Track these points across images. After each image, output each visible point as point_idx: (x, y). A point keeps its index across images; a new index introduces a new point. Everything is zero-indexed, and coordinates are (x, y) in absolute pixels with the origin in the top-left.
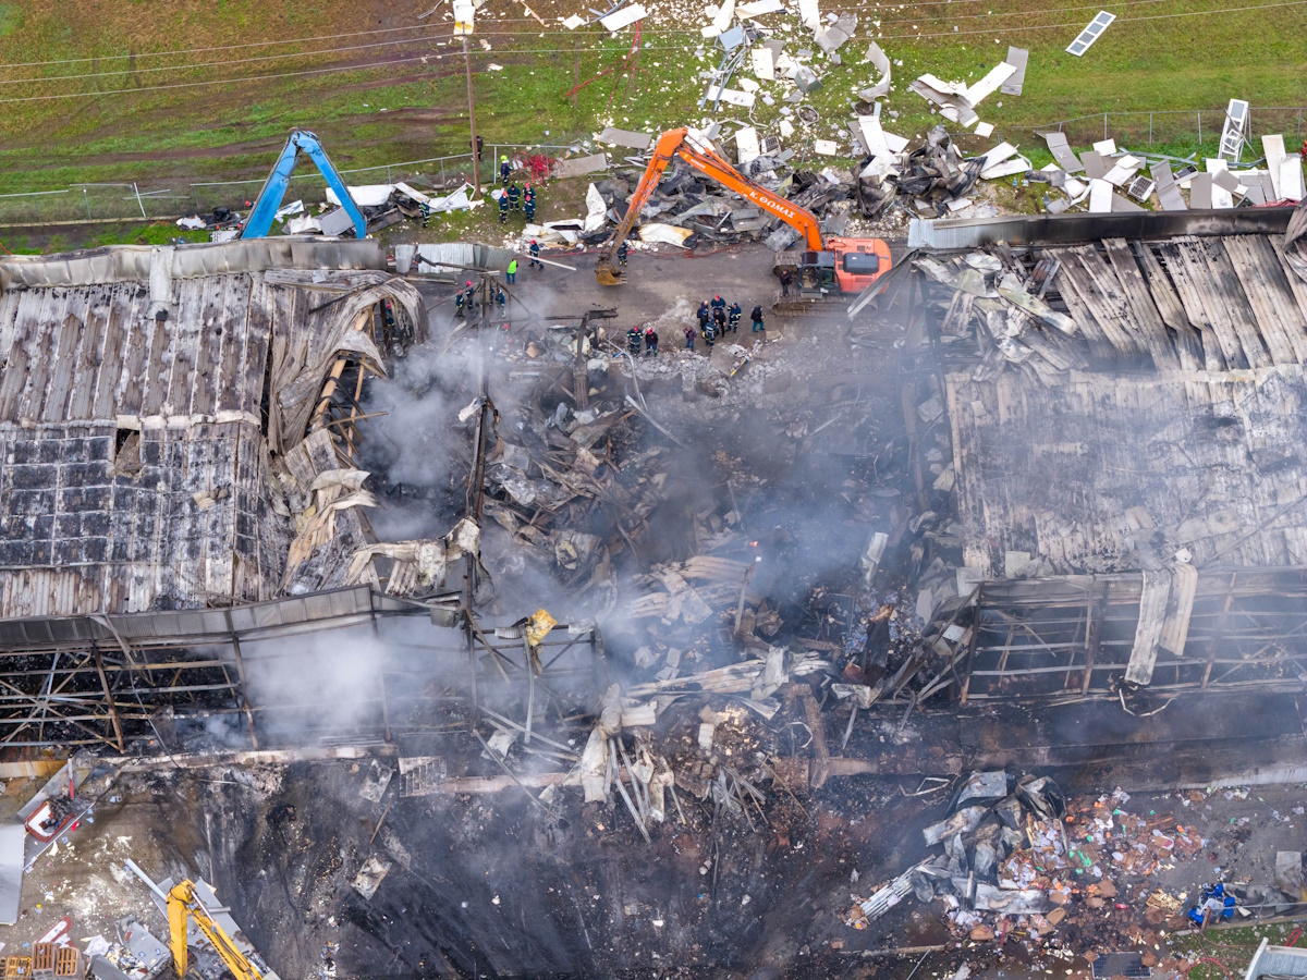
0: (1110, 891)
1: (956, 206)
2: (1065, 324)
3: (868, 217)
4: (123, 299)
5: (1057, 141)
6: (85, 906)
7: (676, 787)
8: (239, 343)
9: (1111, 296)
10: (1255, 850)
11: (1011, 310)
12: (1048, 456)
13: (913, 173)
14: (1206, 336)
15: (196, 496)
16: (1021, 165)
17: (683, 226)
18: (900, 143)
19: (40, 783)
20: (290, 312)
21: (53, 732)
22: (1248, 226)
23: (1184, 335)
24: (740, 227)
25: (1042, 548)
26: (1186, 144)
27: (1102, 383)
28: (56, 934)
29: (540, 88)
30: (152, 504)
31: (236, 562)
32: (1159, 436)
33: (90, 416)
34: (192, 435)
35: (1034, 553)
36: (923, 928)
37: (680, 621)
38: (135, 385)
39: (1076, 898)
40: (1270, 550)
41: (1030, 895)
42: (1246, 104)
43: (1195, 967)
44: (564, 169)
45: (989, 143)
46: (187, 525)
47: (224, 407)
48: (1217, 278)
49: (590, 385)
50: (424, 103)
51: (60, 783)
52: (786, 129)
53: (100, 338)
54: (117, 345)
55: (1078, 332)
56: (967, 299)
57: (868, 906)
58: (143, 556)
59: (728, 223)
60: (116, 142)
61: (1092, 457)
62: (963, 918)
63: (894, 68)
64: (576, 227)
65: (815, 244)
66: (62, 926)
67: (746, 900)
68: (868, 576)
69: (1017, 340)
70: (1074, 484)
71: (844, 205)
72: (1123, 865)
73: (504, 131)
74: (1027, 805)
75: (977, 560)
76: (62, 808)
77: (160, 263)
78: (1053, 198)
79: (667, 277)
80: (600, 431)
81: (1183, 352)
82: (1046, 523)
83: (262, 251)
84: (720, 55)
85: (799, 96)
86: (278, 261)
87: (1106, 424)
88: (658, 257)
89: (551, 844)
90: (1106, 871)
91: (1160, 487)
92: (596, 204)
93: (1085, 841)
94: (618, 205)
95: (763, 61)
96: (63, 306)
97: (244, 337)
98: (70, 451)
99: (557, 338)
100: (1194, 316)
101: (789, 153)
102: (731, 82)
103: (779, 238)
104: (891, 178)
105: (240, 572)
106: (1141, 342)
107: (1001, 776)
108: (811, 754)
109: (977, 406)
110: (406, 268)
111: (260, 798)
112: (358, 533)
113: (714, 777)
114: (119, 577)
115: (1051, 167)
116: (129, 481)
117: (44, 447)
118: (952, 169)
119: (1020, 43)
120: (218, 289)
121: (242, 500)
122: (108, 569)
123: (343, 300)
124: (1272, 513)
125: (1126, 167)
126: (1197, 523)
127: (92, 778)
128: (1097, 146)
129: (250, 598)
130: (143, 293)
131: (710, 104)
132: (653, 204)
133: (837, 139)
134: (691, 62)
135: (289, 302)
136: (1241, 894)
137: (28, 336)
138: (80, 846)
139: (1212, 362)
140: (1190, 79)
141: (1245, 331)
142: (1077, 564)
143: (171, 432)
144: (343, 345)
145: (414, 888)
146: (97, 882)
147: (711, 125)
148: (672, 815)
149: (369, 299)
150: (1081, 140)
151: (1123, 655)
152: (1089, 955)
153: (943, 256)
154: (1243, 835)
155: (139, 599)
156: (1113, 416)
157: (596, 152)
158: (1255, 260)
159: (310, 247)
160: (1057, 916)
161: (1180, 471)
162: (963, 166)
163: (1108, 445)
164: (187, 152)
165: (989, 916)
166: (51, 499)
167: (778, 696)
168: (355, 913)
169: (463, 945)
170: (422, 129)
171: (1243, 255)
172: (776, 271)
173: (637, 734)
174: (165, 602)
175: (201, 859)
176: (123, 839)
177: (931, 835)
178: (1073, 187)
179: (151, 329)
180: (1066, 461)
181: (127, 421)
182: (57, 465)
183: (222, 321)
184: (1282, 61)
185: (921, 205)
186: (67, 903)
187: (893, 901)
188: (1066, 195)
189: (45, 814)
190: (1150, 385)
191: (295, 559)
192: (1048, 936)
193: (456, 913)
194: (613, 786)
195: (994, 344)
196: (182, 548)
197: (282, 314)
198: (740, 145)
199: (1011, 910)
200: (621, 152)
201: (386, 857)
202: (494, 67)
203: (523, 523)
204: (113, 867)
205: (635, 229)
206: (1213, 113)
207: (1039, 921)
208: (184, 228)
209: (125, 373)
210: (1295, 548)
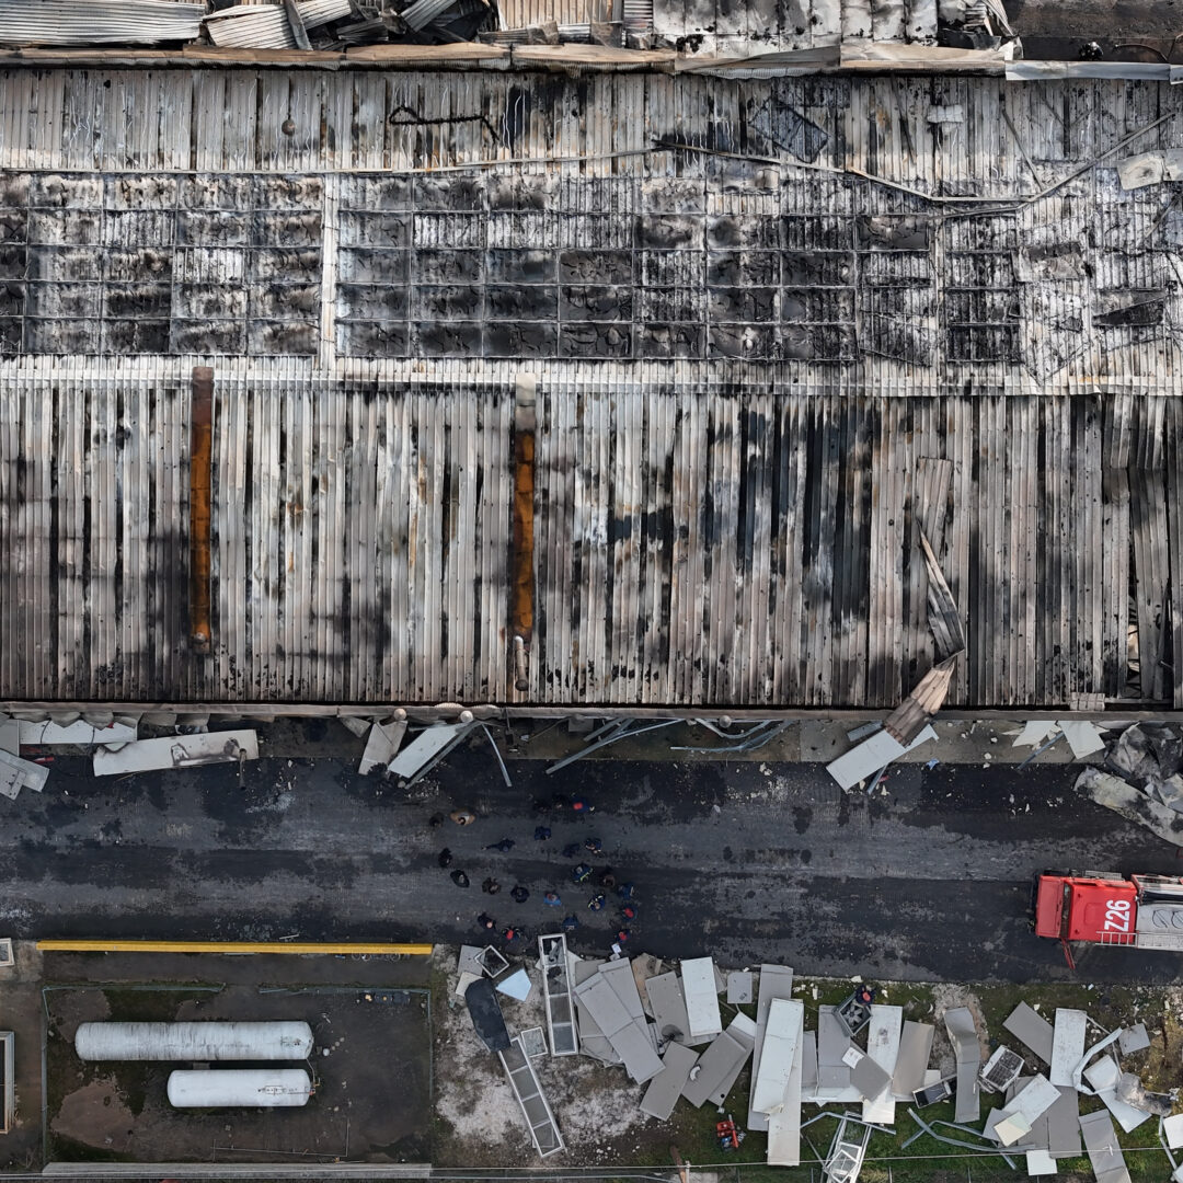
16: (1174, 1131)
48: (1067, 604)
78: (1139, 1059)
81: (1157, 434)
115: (1131, 1120)
210: (1053, 129)
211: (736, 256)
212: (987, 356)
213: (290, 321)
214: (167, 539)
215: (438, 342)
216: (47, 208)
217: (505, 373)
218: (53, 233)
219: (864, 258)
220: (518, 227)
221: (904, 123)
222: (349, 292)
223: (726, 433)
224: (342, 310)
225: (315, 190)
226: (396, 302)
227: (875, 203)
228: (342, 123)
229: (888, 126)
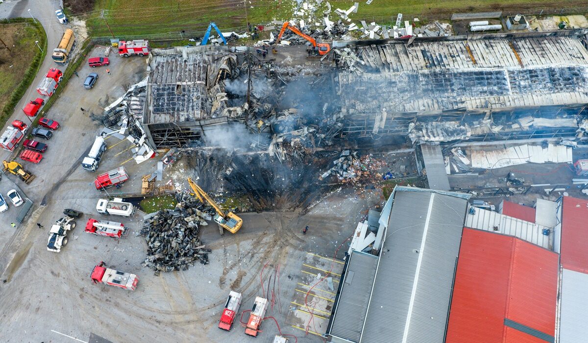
0: (369, 173)
1: (343, 36)
2: (363, 63)
3: (326, 39)
4: (178, 57)
5: (363, 22)
6: (175, 177)
7: (287, 154)
8: (201, 67)
9: (372, 57)
10: (397, 165)
11: (352, 60)
12: (358, 90)
13: (335, 30)
14: (391, 65)
15: (193, 98)
16: (356, 28)
17: (289, 41)
18: (332, 23)
19: (165, 153)
20: (211, 60)
21: (167, 144)
22: (400, 42)
23: (386, 65)
24: (300, 41)
25: (357, 108)
26: (389, 23)
27: (370, 75)
28: (169, 182)
29: (261, 12)
30: (184, 100)
31: (201, 111)
32: (380, 86)
33: (171, 82)
34: (192, 86)
35: (355, 109)
36: (333, 180)
37: (288, 121)
38: (180, 76)
39: (362, 175)
40: (401, 108)
41: (353, 174)
42: (402, 14)
43: (384, 188)
44: (266, 29)
45: (350, 23)
46: (191, 104)
47: (198, 80)
48: (393, 53)
49: (271, 74)
50: (238, 15)
51: (169, 153)
52: (310, 20)
53: (173, 66)
54: (176, 67)
55: (365, 65)
56: (344, 58)
57: (323, 176)
58: (183, 110)
59: (298, 40)
60: (176, 23)
61: (367, 90)
62: (340, 178)
63: (331, 7)
64: (268, 41)
65: (315, 45)
66: (170, 181)
67: (300, 175)
68: (324, 112)
69: (353, 66)
70: (363, 95)
71: (321, 36)
72: (371, 168)
73: (254, 21)
74: (353, 157)
75: (344, 110)
76: (170, 158)
77: (185, 50)
78: (362, 34)
79: (286, 52)
80: (273, 83)
81: (386, 68)
82: (358, 103)
83: (205, 48)
84: (297, 5)
85: (312, 13)
86: (208, 50)
87: (370, 83)
88: (284, 47)
89: (263, 164)
90: (368, 169)
91: (380, 96)
92: (272, 36)
93: (364, 164)
94: (276, 37)
95: (305, 6)
96: (165, 59)
97: (202, 66)
98: (168, 89)
99: (264, 64)
100: (388, 61)
101: (310, 25)
102: (299, 11)
103: (308, 43)
104: (330, 31)
105: (202, 114)
106: (378, 66)
107: (348, 151)
108: (312, 147)
109: (345, 80)
110: (234, 51)
111: (208, 156)
112: (225, 105)
113: (294, 152)
114: (178, 114)
115: (362, 28)
116: (179, 95)
117: (162, 89)
118: (342, 29)
119: (357, 2)
120: (196, 55)
121: (202, 99)
122: (176, 113)
123: (221, 58)
124: (402, 101)
125: (378, 27)
126: (387, 103)
127: (175, 152)
128: (371, 23)
129: (204, 119)
130: (181, 56)
131: (295, 15)
132: (283, 36)
133: (320, 22)
134: (291, 6)
135: (211, 58)
136: (393, 174)
137: (159, 65)
138: (173, 166)
139: (391, 70)
140: (390, 9)
141: (398, 64)
142: (363, 111)
143: (188, 85)
144: (221, 67)
145: (237, 173)
146: (177, 172)
147: (295, 19)
148: (286, 159)
149: (226, 58)
150: (368, 22)
151: (372, 128)
152: (364, 185)
153: (339, 49)
154: (394, 162)
155: (182, 119)
156: (372, 82)
157: (272, 25)
158: (401, 49)
159: (214, 47)
160: (358, 178)
161: (384, 92)
162: (345, 28)
163: (371, 88)
164: (191, 25)
165: (345, 178)
166: (164, 99)
167: (306, 136)
168: (226, 178)
169: (247, 184)
170: (238, 20)
171: (399, 48)
172: (307, 50)
173: (279, 143)
174: (187, 120)
175: (197, 168)
176: (182, 164)
177: (335, 162)
178: (366, 32)
179: (183, 64)
180: (362, 91)
181: (179, 83)
182: (165, 92)
183: (197, 62)
184: (409, 5)
185: (336, 36)
186: (171, 176)
187: (328, 175)
188: (365, 34)
189: (166, 159)
190: (379, 75)
191: (213, 110)
192: (357, 182)
193: (245, 178)
194: (275, 153)
195: (348, 67)
196: (190, 109)
197: (209, 61)
198: (301, 24)
199: (350, 177)
200: (277, 25)
201: (232, 167)
202: (252, 7)
203: (258, 102)
204: (180, 169)
205: (280, 42)
206: (395, 16)
207: (355, 179)
208: (190, 41)
209: (178, 73)
210: (406, 108)
211: (451, 87)
212: (413, 76)
213: (512, 75)
214: (520, 52)
215: (491, 73)
216: (551, 88)
217: (480, 70)
218: (549, 85)
219: (432, 87)
220: (483, 89)
221: (429, 107)
222: (504, 79)
223: (447, 65)
224: (505, 77)
225: (513, 93)
226: (498, 78)
227: (432, 96)
228: (512, 102)
229: (431, 107)
